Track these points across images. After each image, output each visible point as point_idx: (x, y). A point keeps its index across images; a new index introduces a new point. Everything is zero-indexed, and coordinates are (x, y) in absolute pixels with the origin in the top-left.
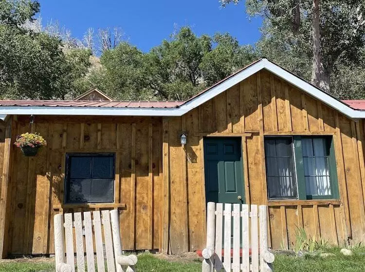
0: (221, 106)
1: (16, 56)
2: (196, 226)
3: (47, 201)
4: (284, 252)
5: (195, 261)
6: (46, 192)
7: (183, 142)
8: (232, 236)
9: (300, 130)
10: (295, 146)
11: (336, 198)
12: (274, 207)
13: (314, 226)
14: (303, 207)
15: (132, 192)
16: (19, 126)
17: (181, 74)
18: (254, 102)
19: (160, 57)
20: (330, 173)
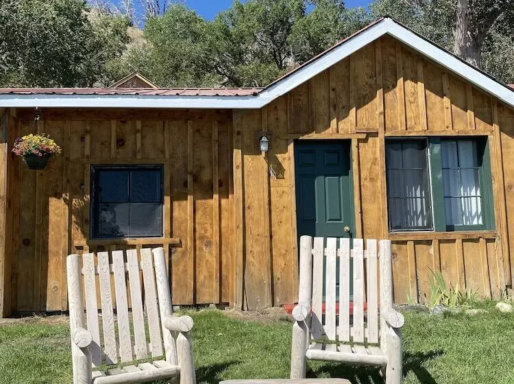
0: (320, 93)
1: (18, 26)
2: (283, 269)
3: (65, 236)
4: (412, 307)
5: (282, 319)
6: (63, 222)
7: (264, 147)
8: (338, 284)
9: (439, 129)
10: (431, 153)
11: (490, 229)
12: (398, 243)
13: (456, 270)
14: (440, 241)
15: (189, 222)
16: (20, 124)
17: (261, 51)
18: (370, 86)
19: (231, 27)
20: (482, 193)
